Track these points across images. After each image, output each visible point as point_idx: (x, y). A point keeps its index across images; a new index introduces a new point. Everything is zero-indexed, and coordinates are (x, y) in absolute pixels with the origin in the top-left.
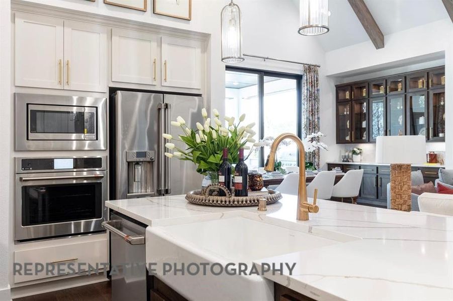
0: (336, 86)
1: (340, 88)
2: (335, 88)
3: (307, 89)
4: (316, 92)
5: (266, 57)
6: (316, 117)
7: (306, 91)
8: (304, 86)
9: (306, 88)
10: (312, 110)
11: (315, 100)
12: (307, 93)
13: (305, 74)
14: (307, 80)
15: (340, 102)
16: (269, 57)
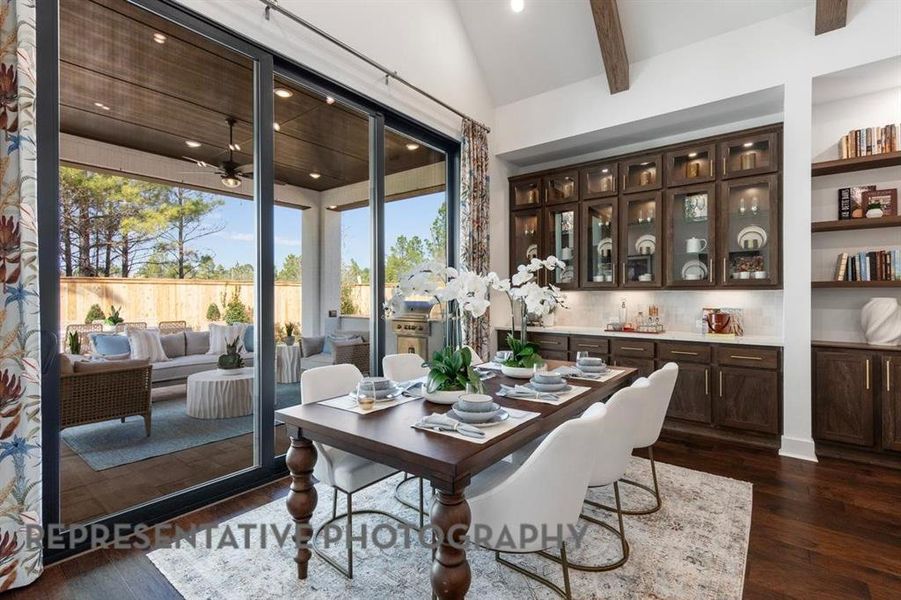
0: (509, 179)
1: (516, 184)
2: (508, 183)
3: (470, 172)
4: (484, 181)
5: (392, 71)
6: (485, 234)
7: (468, 176)
8: (464, 165)
9: (467, 170)
10: (478, 218)
11: (483, 197)
12: (470, 179)
13: (467, 138)
14: (470, 153)
15: (517, 211)
16: (398, 75)
